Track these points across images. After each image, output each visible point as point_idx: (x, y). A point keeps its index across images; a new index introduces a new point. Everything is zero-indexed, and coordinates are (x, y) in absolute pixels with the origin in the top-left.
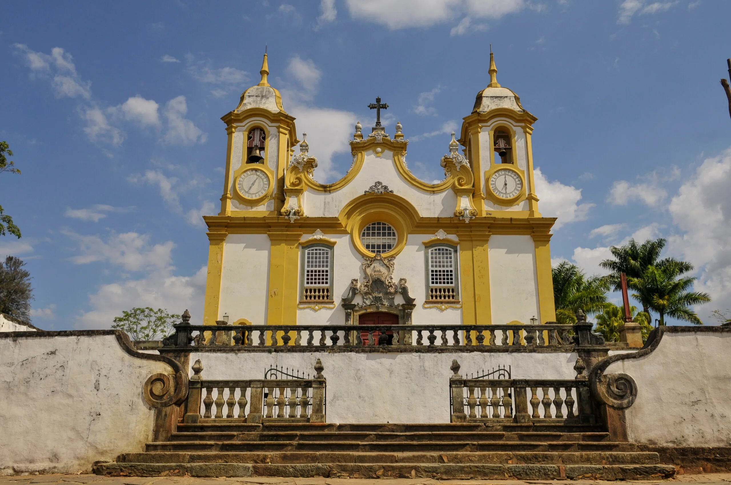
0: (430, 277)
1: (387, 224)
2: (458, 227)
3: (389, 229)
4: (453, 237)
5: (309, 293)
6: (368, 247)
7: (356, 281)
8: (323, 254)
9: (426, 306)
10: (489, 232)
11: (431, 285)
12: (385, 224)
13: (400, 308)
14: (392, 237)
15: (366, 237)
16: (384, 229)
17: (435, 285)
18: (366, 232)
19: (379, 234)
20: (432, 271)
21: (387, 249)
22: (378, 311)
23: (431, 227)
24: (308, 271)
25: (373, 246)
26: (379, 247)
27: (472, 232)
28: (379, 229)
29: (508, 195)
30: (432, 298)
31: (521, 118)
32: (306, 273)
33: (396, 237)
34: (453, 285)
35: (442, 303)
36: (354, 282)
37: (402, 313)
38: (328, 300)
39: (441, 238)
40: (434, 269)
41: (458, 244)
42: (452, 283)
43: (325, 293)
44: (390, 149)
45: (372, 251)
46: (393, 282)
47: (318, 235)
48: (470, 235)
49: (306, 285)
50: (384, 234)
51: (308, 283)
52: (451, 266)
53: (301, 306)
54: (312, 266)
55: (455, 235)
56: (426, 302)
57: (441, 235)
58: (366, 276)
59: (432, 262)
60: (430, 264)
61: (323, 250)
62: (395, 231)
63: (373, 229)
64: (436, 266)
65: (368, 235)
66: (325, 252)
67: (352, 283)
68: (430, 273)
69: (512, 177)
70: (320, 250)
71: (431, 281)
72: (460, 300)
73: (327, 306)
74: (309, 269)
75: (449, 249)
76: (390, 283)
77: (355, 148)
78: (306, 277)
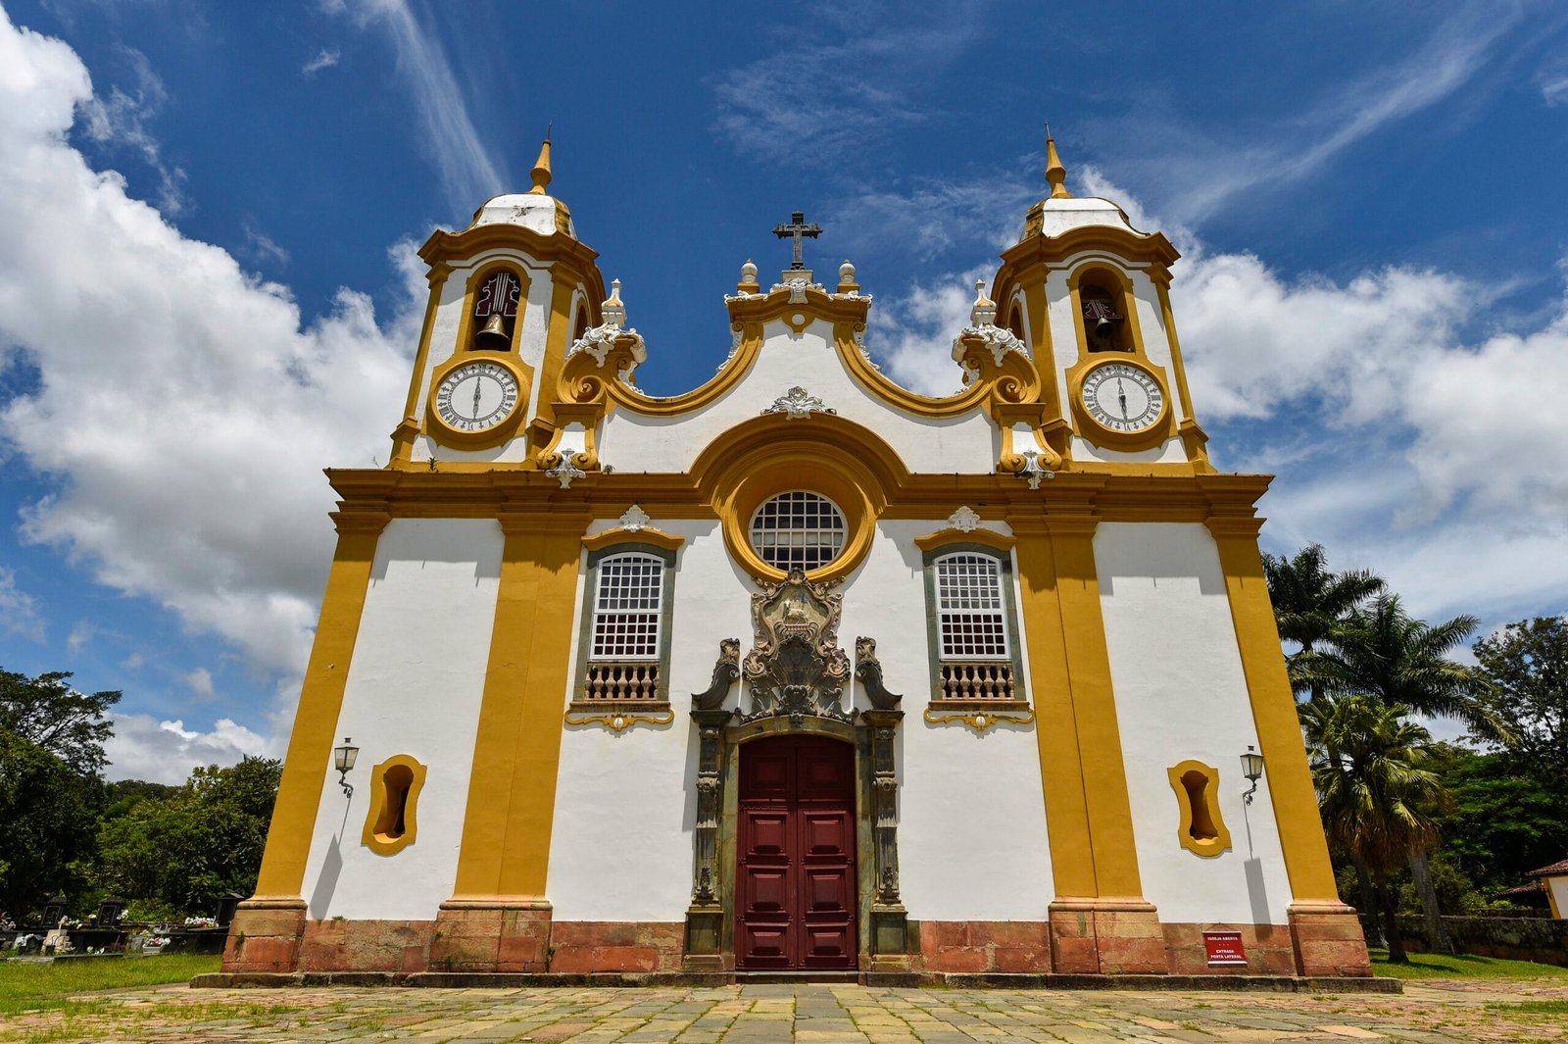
0: (941, 634)
1: (819, 495)
2: (1008, 501)
3: (826, 508)
4: (998, 527)
5: (599, 680)
6: (768, 555)
7: (735, 644)
8: (646, 570)
9: (935, 716)
10: (1094, 512)
11: (943, 656)
12: (816, 498)
13: (859, 722)
14: (833, 530)
15: (763, 530)
16: (812, 508)
17: (954, 656)
18: (764, 516)
19: (798, 522)
20: (946, 618)
21: (819, 561)
22: (797, 731)
23: (936, 501)
24: (601, 618)
25: (783, 554)
26: (797, 554)
27: (1046, 514)
28: (798, 508)
29: (1131, 425)
30: (949, 695)
31: (1143, 250)
32: (595, 624)
33: (845, 530)
34: (1007, 656)
35: (977, 707)
36: (729, 649)
37: (864, 738)
38: (655, 701)
39: (967, 530)
40: (951, 611)
41: (1010, 544)
42: (1001, 650)
43: (647, 679)
44: (825, 318)
45: (780, 566)
46: (839, 648)
47: (634, 521)
48: (1043, 521)
49: (593, 657)
50: (812, 523)
51: (598, 651)
52: (996, 605)
53: (576, 717)
54: (614, 605)
55: (1003, 522)
56: (933, 706)
57: (965, 520)
58: (762, 630)
59: (944, 593)
60: (938, 598)
61: (646, 560)
62: (841, 514)
63: (784, 508)
64: (955, 605)
65: (770, 523)
66: (651, 565)
67: (723, 649)
68: (940, 624)
69: (1135, 380)
70: (637, 560)
71: (942, 645)
72: (1029, 699)
73: (650, 716)
74: (603, 611)
75: (988, 557)
76: (828, 649)
77: (740, 314)
78: (594, 634)
